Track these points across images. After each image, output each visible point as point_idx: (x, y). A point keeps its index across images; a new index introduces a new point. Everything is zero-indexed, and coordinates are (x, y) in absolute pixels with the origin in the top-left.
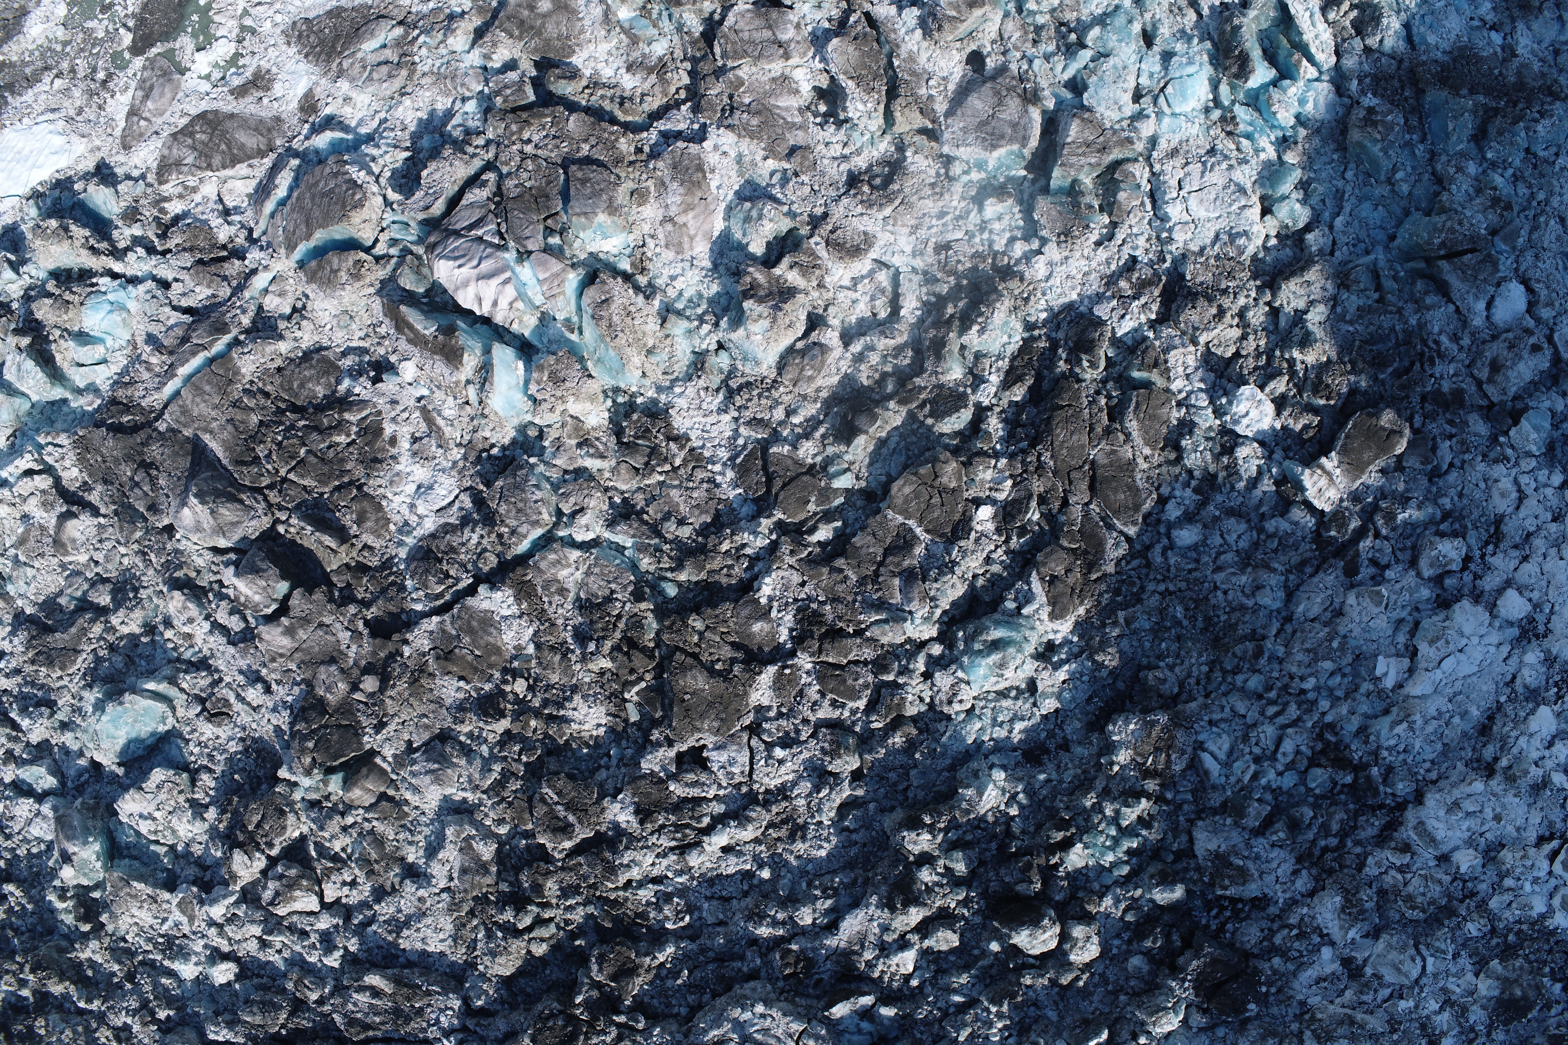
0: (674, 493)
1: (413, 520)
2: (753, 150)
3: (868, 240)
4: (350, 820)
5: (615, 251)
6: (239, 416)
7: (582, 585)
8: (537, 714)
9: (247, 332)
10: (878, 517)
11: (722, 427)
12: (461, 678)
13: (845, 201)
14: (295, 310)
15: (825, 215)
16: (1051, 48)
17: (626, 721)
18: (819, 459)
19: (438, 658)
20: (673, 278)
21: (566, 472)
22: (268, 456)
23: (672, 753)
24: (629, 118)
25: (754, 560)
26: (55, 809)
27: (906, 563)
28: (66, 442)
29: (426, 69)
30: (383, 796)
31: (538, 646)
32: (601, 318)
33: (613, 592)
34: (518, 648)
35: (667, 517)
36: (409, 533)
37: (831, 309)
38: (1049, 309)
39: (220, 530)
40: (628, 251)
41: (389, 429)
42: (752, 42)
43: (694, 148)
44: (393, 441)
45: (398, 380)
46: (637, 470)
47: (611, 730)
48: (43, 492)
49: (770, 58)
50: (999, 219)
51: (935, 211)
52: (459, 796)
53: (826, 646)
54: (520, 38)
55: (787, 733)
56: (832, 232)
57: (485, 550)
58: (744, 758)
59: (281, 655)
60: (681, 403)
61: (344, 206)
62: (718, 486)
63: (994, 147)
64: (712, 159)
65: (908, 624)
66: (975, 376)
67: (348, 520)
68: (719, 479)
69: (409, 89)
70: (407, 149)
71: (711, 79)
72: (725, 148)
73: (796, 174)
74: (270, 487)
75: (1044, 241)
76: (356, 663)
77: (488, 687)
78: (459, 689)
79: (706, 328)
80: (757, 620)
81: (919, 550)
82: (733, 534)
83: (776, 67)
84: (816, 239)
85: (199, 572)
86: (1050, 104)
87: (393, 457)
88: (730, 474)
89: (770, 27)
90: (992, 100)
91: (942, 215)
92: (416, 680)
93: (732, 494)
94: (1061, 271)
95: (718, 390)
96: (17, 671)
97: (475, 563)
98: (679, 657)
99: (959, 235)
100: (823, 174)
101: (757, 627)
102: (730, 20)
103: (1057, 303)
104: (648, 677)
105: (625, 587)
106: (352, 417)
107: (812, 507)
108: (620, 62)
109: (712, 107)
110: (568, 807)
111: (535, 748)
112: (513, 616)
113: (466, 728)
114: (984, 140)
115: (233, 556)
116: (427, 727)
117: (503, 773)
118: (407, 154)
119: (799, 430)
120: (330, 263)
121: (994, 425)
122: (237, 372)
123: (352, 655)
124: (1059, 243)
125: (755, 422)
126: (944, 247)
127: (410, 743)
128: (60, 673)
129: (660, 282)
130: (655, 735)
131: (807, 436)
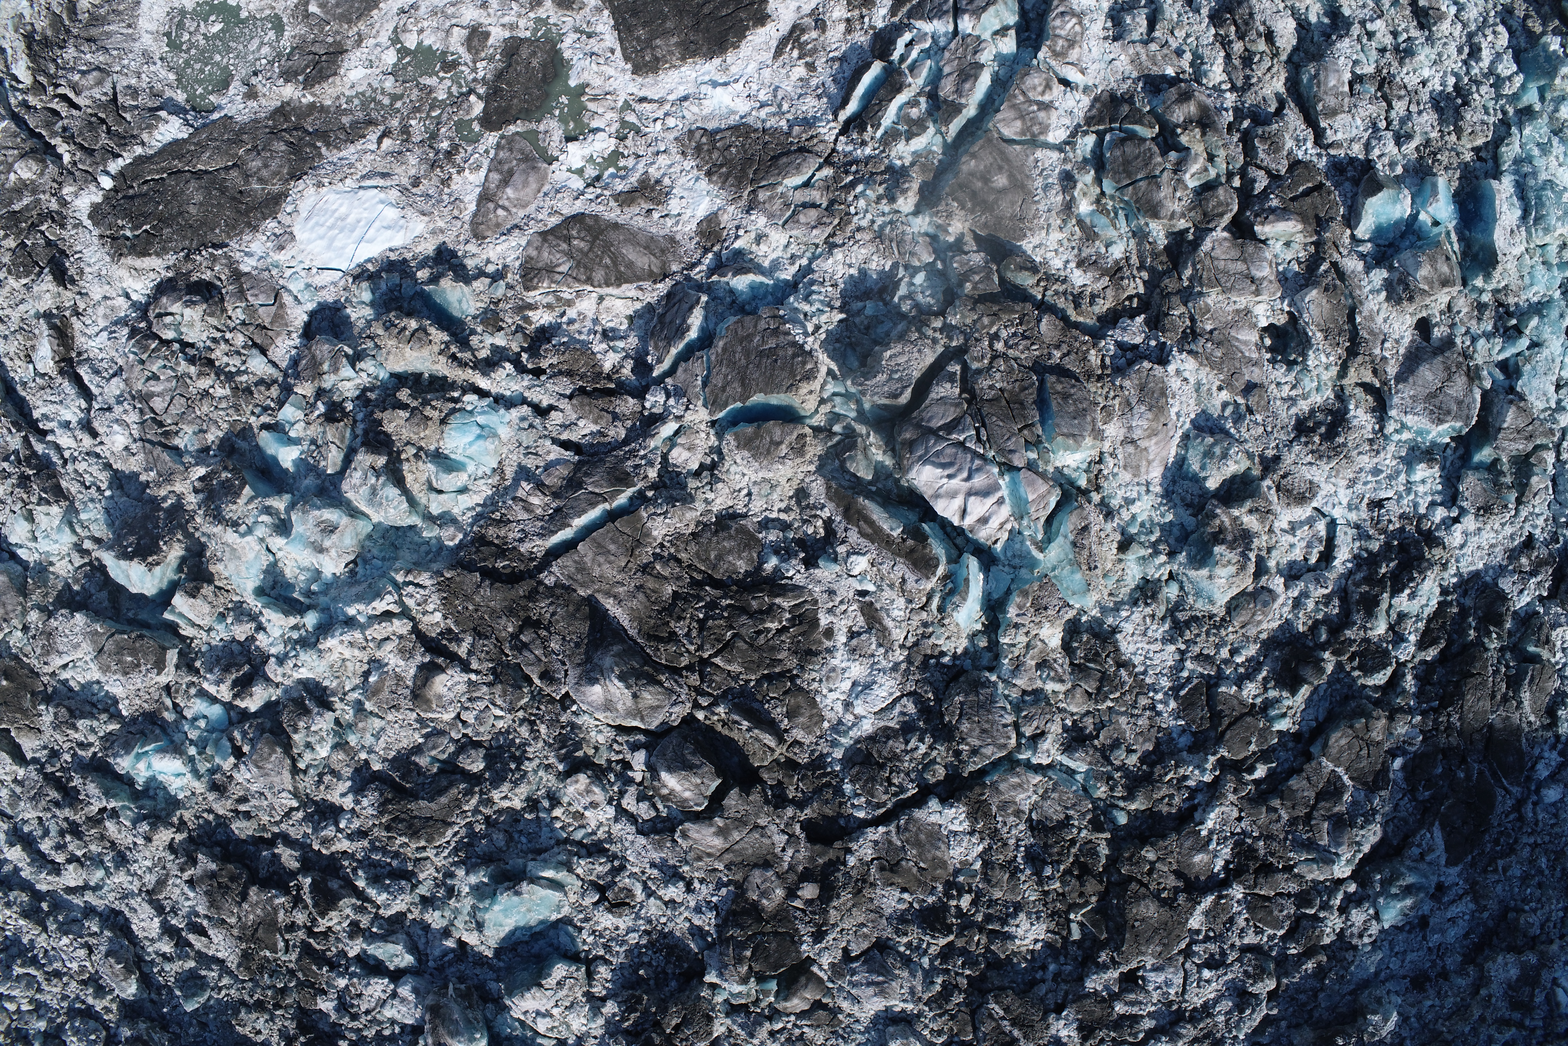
0: (1123, 720)
1: (849, 718)
2: (1209, 378)
3: (1312, 488)
4: (779, 1026)
5: (1074, 465)
6: (651, 584)
7: (1034, 807)
8: (981, 930)
9: (653, 486)
10: (1314, 764)
11: (1165, 655)
12: (904, 890)
13: (1297, 448)
14: (702, 466)
15: (1277, 459)
16: (1490, 328)
17: (1065, 939)
18: (1259, 700)
19: (882, 869)
20: (1129, 502)
21: (1024, 692)
22: (688, 635)
23: (1116, 975)
24: (1081, 319)
25: (1193, 792)
26: (415, 990)
27: (1336, 809)
28: (428, 583)
29: (864, 223)
30: (817, 1005)
31: (986, 864)
32: (1083, 547)
33: (1068, 817)
34: (965, 864)
35: (1116, 744)
36: (845, 733)
37: (1274, 553)
38: (1458, 574)
39: (637, 713)
40: (1084, 466)
41: (824, 620)
42: (1226, 272)
43: (1158, 370)
44: (829, 633)
45: (837, 568)
46: (1089, 694)
47: (1047, 945)
48: (401, 637)
49: (1241, 292)
50: (1423, 482)
51: (1369, 467)
52: (898, 1006)
53: (1261, 880)
54: (972, 211)
55: (1212, 955)
56: (1284, 477)
57: (933, 762)
58: (1178, 980)
59: (709, 855)
60: (1128, 627)
61: (793, 374)
62: (1159, 714)
63: (1441, 421)
64: (1175, 384)
65: (1336, 867)
66: (1395, 633)
67: (778, 712)
68: (1160, 707)
69: (838, 240)
70: (841, 309)
71: (1176, 300)
72: (1186, 374)
73: (1250, 411)
74: (690, 668)
75: (1463, 511)
76: (791, 868)
77: (931, 900)
78: (900, 900)
79: (1163, 558)
80: (1199, 851)
81: (1347, 797)
82: (1177, 766)
83: (1242, 301)
84: (1267, 482)
85: (596, 749)
86: (1488, 384)
87: (829, 651)
88: (1173, 704)
89: (1245, 261)
90: (1442, 375)
91: (1376, 471)
92: (860, 891)
93: (1172, 723)
94: (1474, 541)
95: (1163, 619)
96: (361, 834)
97: (920, 773)
98: (1134, 886)
99: (1390, 494)
100: (1275, 416)
101: (1199, 858)
102: (1207, 245)
103: (1466, 568)
104: (1094, 899)
105: (1084, 814)
106: (785, 603)
107: (1253, 747)
108: (1071, 255)
109: (1174, 329)
110: (1014, 1024)
111: (976, 963)
112: (963, 833)
113: (905, 940)
114: (1432, 412)
115: (641, 738)
116: (866, 936)
117: (944, 985)
118: (843, 316)
119: (1242, 670)
120: (769, 432)
121: (1409, 682)
122: (648, 535)
123: (787, 858)
124: (1477, 515)
125: (1201, 658)
126: (1377, 504)
127: (845, 950)
128: (423, 843)
129: (1115, 503)
130: (1103, 957)
131: (1249, 676)
